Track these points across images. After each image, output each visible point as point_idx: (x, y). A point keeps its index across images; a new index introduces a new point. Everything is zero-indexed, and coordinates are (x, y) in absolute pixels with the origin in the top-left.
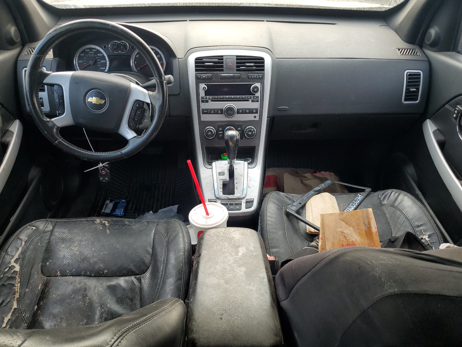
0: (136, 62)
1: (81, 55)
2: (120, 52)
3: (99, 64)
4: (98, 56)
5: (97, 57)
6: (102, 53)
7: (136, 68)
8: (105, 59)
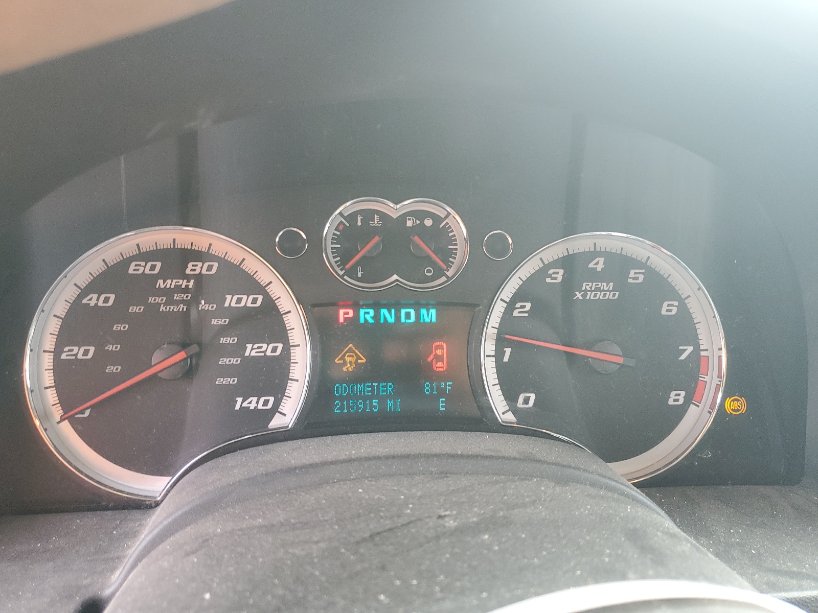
0: (508, 351)
1: (92, 300)
2: (395, 277)
3: (228, 371)
4: (222, 311)
5: (215, 315)
6: (260, 289)
7: (510, 397)
8: (280, 333)
